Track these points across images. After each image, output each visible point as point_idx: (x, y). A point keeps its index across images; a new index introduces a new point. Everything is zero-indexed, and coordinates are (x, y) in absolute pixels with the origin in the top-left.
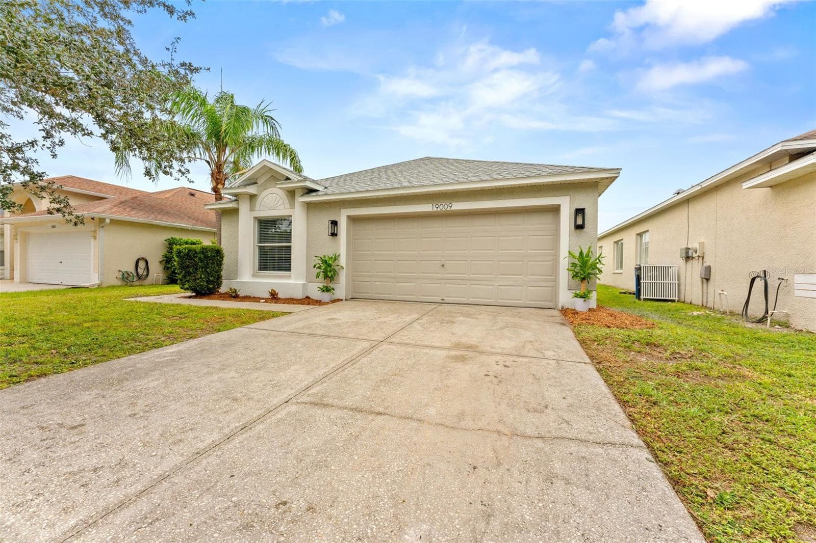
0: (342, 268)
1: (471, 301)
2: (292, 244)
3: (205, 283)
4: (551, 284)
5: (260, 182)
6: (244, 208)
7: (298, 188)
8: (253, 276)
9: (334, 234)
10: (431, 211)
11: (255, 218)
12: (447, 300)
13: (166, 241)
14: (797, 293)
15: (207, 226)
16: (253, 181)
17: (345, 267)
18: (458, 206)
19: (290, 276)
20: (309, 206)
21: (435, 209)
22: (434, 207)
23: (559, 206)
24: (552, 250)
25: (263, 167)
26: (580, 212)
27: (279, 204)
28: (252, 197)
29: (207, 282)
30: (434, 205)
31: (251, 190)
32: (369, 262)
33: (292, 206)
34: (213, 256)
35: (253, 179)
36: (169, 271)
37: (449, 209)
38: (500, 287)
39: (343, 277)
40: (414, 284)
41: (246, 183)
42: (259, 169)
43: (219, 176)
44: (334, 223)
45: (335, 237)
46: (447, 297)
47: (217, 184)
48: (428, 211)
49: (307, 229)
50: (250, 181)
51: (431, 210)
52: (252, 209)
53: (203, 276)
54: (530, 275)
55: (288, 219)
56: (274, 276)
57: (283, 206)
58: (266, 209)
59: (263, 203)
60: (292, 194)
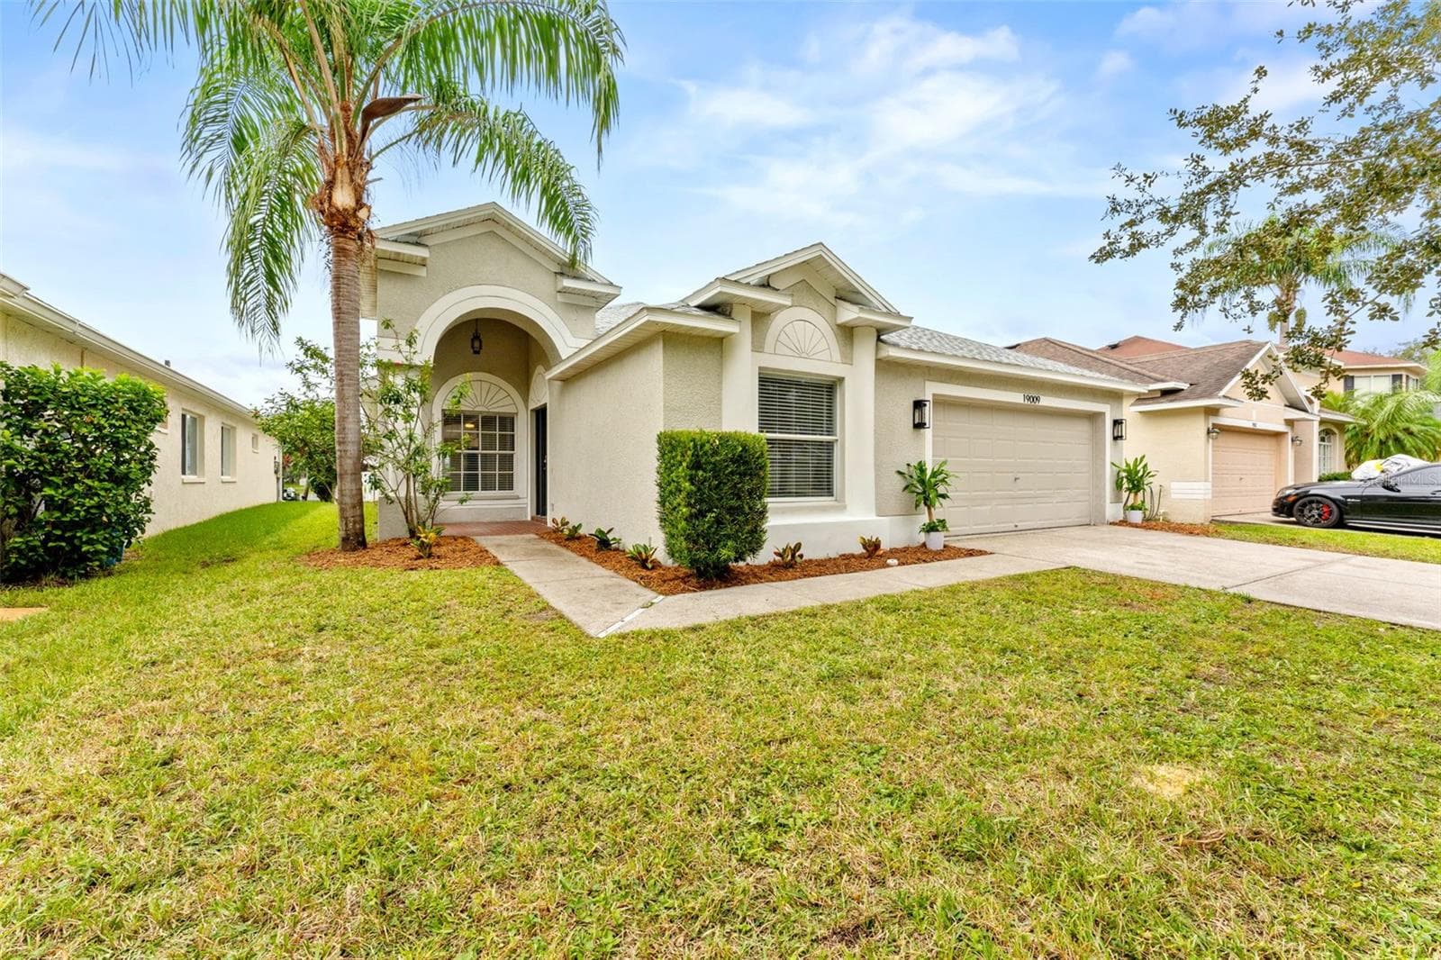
1: (1038, 523)
2: (848, 440)
7: (866, 324)
9: (921, 426)
10: (1020, 404)
14: (1173, 496)
18: (1044, 401)
21: (1026, 402)
22: (1025, 397)
23: (1104, 414)
26: (1117, 423)
27: (817, 349)
28: (758, 318)
33: (848, 359)
37: (1037, 402)
40: (989, 507)
44: (919, 405)
45: (918, 431)
46: (1019, 521)
51: (1023, 402)
52: (758, 347)
55: (828, 389)
56: (808, 507)
57: (825, 355)
58: (791, 353)
59: (783, 337)
60: (848, 333)
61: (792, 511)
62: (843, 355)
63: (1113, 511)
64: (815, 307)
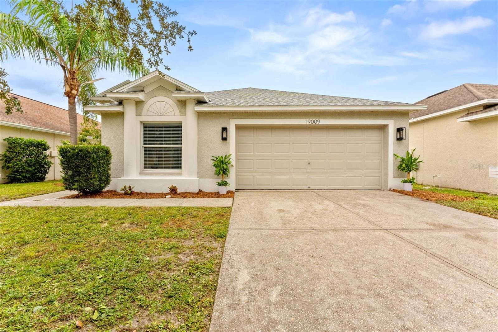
0: (232, 166)
1: (329, 187)
2: (183, 146)
3: (98, 183)
4: (379, 174)
5: (147, 90)
6: (130, 111)
7: (190, 99)
8: (140, 174)
9: (224, 139)
10: (304, 125)
11: (141, 122)
12: (312, 187)
13: (4, 140)
14: (490, 176)
15: (47, 128)
16: (141, 89)
17: (234, 165)
18: (324, 122)
19: (182, 174)
20: (200, 115)
21: (308, 123)
22: (307, 122)
23: (387, 125)
24: (379, 153)
25: (154, 77)
26: (399, 130)
27: (168, 111)
28: (139, 103)
29: (99, 181)
30: (307, 120)
31: (140, 96)
32: (251, 161)
33: (184, 114)
34: (104, 156)
35: (141, 87)
36: (10, 171)
37: (318, 123)
38: (348, 177)
39: (232, 173)
40: (288, 177)
41: (134, 89)
42: (150, 79)
43: (72, 82)
44: (224, 129)
45: (225, 141)
46: (312, 185)
47: (72, 89)
48: (302, 125)
49: (198, 133)
50: (138, 88)
51: (305, 123)
52: (138, 114)
53: (96, 176)
54: (366, 169)
55: (178, 127)
56: (163, 173)
57: (172, 113)
58: (155, 114)
59: (150, 109)
60: (183, 103)
61: (151, 174)
62: (180, 112)
63: (394, 182)
64: (166, 95)
